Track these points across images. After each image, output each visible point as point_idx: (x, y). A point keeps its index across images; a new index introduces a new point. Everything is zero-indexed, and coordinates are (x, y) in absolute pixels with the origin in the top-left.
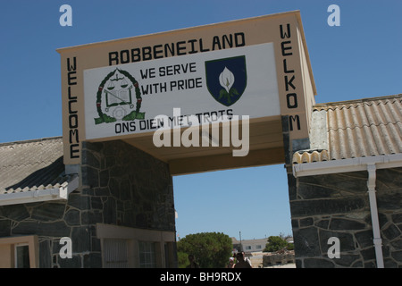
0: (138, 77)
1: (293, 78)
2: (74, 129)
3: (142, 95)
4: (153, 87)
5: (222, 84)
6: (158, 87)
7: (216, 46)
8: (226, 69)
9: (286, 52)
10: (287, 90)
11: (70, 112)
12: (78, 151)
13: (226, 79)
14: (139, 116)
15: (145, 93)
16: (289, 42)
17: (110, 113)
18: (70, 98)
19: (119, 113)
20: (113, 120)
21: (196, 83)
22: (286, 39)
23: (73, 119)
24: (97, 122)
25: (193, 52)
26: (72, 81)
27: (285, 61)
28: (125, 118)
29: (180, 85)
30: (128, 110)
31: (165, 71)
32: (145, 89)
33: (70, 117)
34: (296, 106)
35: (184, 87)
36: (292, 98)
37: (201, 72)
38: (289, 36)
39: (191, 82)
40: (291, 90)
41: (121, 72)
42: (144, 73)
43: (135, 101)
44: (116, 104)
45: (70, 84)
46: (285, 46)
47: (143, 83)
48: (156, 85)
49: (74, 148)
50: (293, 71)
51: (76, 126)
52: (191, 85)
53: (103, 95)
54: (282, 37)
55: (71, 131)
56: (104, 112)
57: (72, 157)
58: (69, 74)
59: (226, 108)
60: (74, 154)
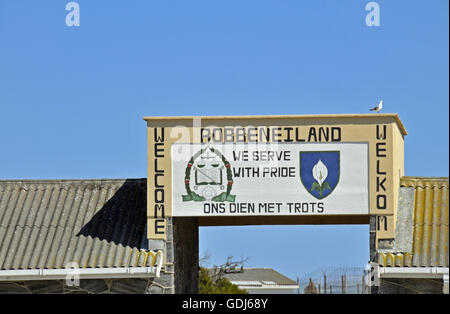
0: (229, 158)
1: (385, 180)
2: (159, 204)
3: (233, 177)
4: (246, 171)
5: (315, 178)
6: (251, 171)
7: (312, 137)
8: (320, 163)
9: (380, 153)
10: (378, 190)
11: (156, 185)
12: (163, 227)
13: (320, 171)
14: (229, 198)
15: (237, 175)
16: (384, 144)
17: (199, 191)
18: (156, 171)
19: (209, 193)
20: (202, 199)
21: (290, 172)
22: (381, 141)
23: (159, 194)
24: (185, 199)
25: (288, 140)
26: (159, 153)
27: (378, 162)
28: (214, 199)
29: (273, 172)
30: (218, 190)
31: (258, 156)
32: (237, 172)
33: (156, 191)
34: (384, 207)
35: (277, 174)
36: (381, 199)
37: (295, 162)
38: (385, 138)
39: (285, 171)
40: (381, 192)
41: (212, 150)
42: (237, 155)
43: (225, 182)
44: (206, 183)
45: (156, 156)
46: (380, 147)
47: (234, 165)
48: (248, 169)
49: (159, 224)
50: (384, 173)
51: (163, 201)
52: (285, 174)
53: (192, 172)
54: (378, 138)
55: (156, 206)
56: (192, 189)
57: (157, 232)
58: (156, 145)
59: (317, 201)
60: (159, 230)
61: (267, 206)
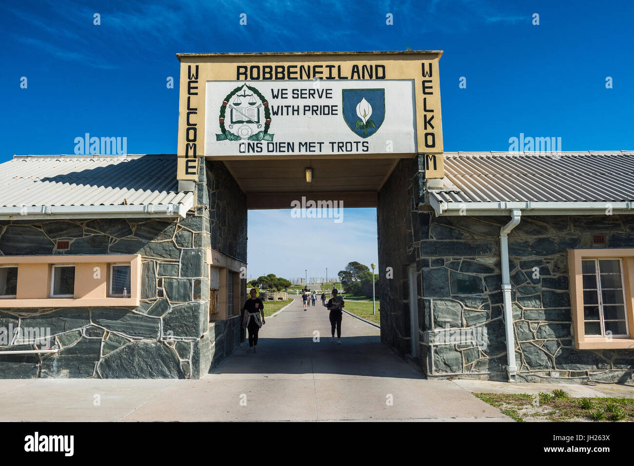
0: (268, 96)
1: (433, 117)
2: (191, 143)
3: (271, 116)
4: (285, 109)
5: (359, 115)
6: (290, 109)
7: (356, 75)
8: (364, 101)
9: (427, 90)
10: (426, 128)
11: (188, 124)
12: (194, 167)
13: (364, 109)
14: (267, 137)
15: (276, 113)
16: (431, 81)
17: (235, 129)
18: (189, 108)
19: (245, 132)
20: (237, 138)
21: (332, 110)
22: (427, 78)
23: (192, 132)
24: (219, 138)
25: (330, 78)
26: (192, 91)
27: (425, 99)
28: (250, 138)
29: (314, 110)
30: (255, 129)
31: (298, 94)
32: (275, 109)
33: (188, 130)
34: (433, 146)
35: (318, 112)
36: (430, 138)
37: (337, 100)
38: (431, 75)
39: (326, 109)
40: (429, 130)
41: (250, 88)
42: (275, 93)
43: (263, 121)
44: (242, 122)
45: (189, 93)
46: (427, 84)
47: (273, 103)
48: (288, 107)
49: (190, 164)
50: (432, 111)
51: (195, 140)
52: (326, 112)
53: (228, 110)
54: (424, 75)
55: (187, 145)
56: (227, 128)
57: (187, 173)
58: (189, 83)
59: (362, 140)
60: (190, 170)
61: (309, 145)
